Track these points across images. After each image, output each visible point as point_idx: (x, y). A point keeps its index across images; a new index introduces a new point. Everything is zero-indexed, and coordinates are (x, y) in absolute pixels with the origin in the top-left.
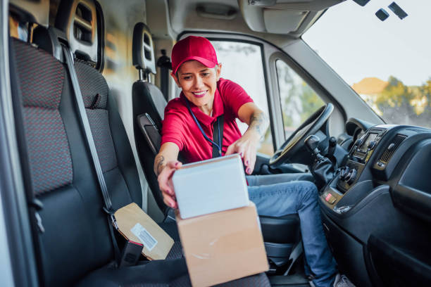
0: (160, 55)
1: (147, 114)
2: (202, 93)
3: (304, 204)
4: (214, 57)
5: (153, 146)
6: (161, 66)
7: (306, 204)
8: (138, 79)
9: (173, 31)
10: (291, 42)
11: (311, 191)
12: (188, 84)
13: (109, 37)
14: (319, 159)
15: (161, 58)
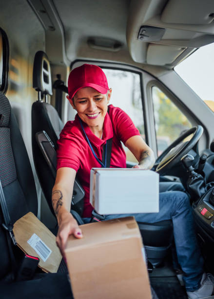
0: (56, 79)
1: (44, 132)
2: (95, 115)
3: (177, 211)
4: (106, 83)
5: (49, 160)
6: (56, 88)
7: (179, 212)
8: (38, 100)
9: (68, 59)
10: (166, 72)
11: (184, 200)
12: (83, 107)
13: (13, 63)
14: (193, 176)
15: (57, 81)
